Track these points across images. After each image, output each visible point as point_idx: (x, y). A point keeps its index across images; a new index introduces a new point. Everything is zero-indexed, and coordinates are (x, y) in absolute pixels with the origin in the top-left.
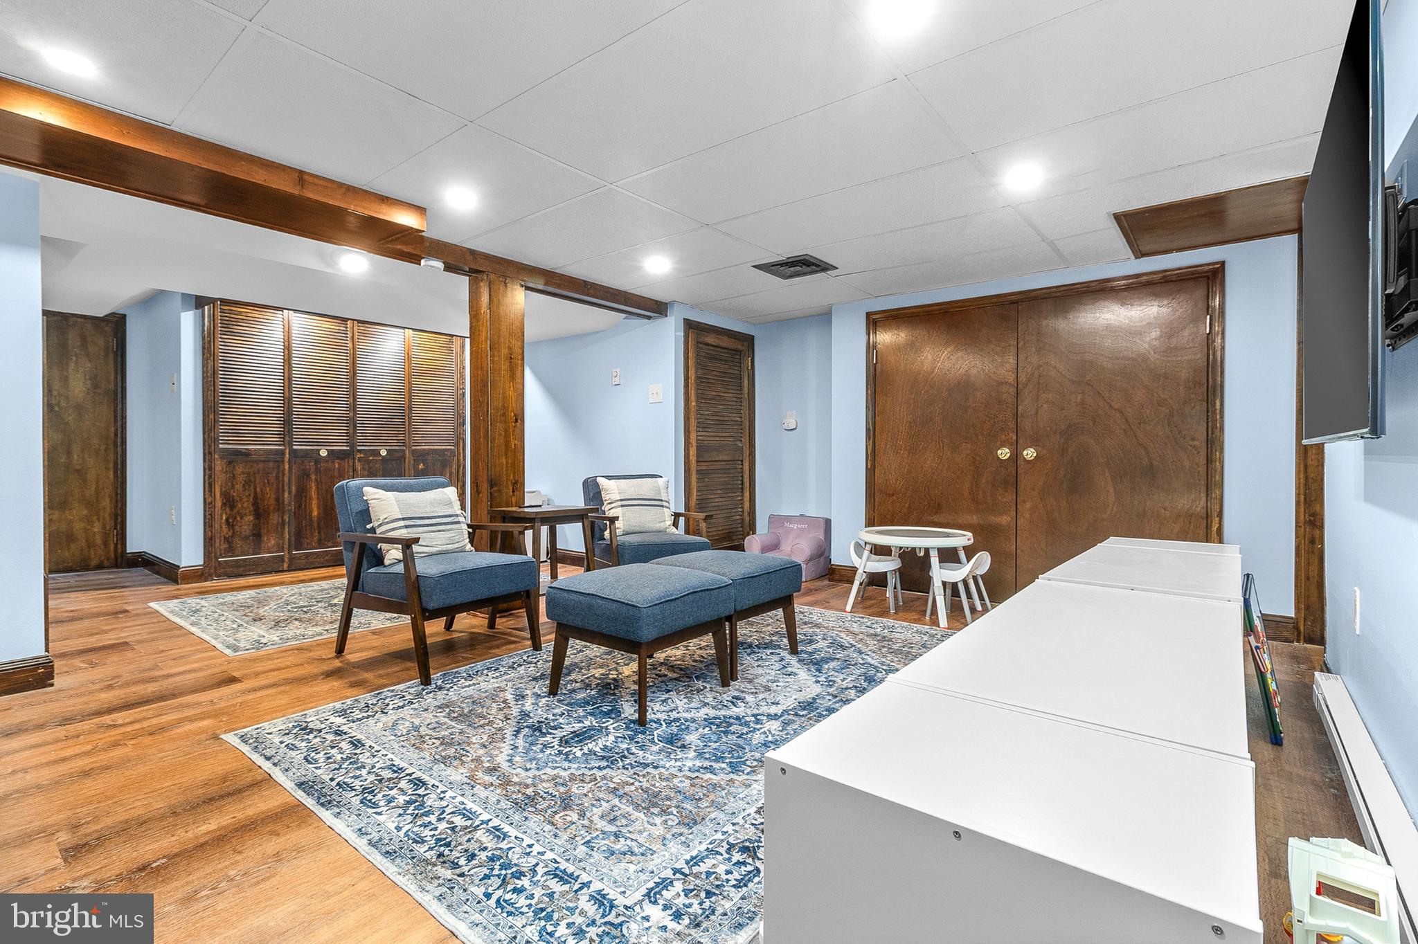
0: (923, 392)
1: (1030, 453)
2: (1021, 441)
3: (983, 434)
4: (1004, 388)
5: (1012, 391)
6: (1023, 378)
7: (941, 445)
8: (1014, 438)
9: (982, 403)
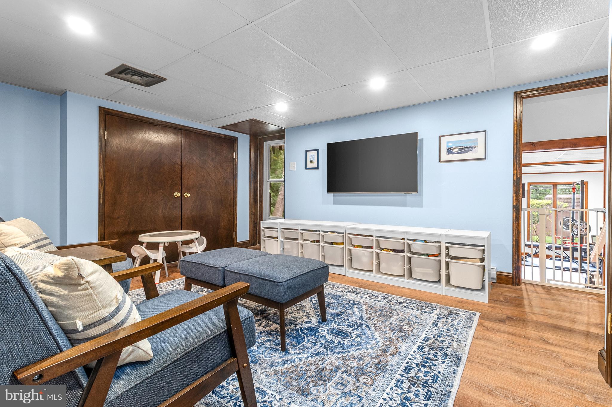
0: (137, 162)
1: (187, 195)
2: (183, 189)
3: (167, 186)
4: (177, 166)
5: (180, 168)
6: (184, 162)
7: (147, 190)
8: (181, 188)
9: (167, 171)
